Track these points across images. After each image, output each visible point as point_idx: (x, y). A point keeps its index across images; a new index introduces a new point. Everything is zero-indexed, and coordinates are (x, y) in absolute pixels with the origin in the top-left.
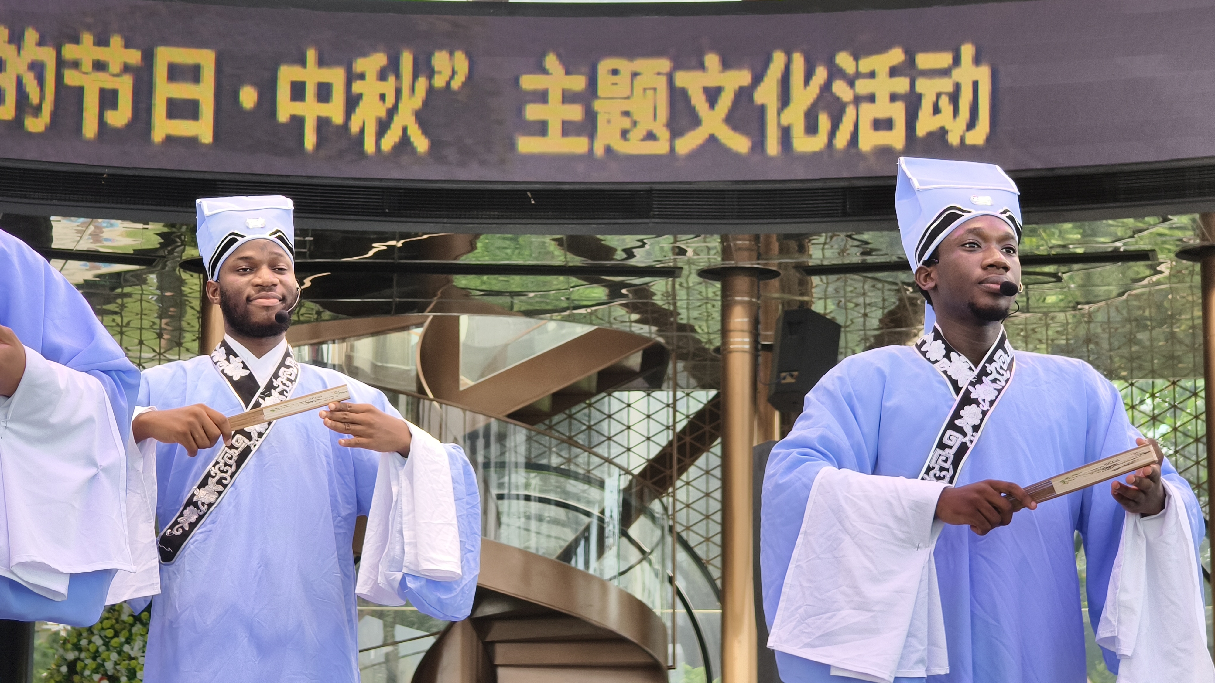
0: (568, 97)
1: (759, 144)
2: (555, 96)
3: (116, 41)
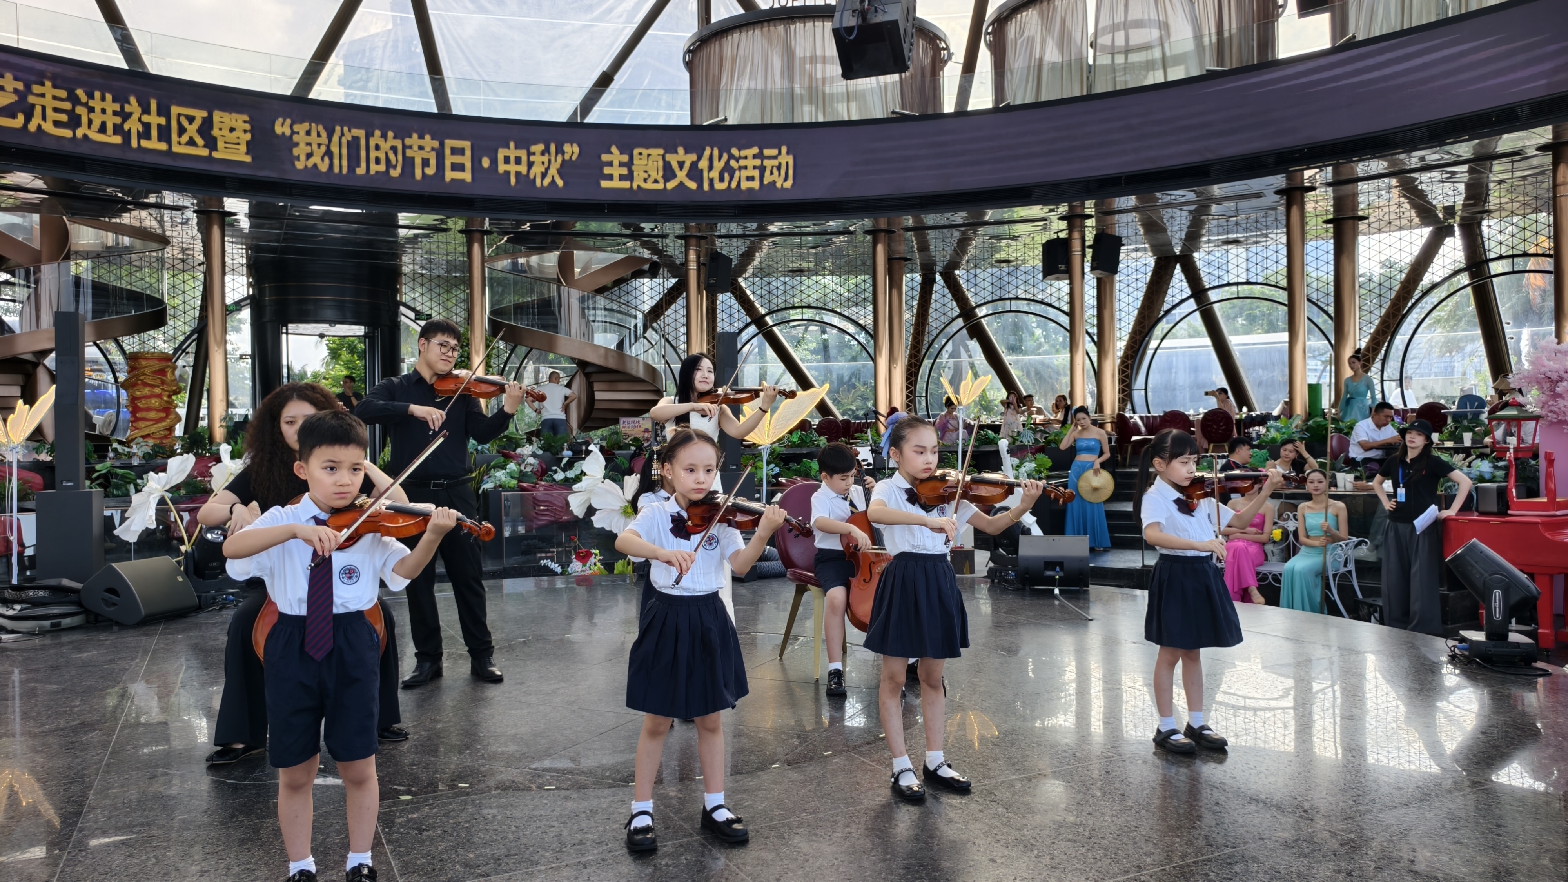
0: (621, 164)
1: (700, 185)
2: (616, 163)
3: (428, 137)
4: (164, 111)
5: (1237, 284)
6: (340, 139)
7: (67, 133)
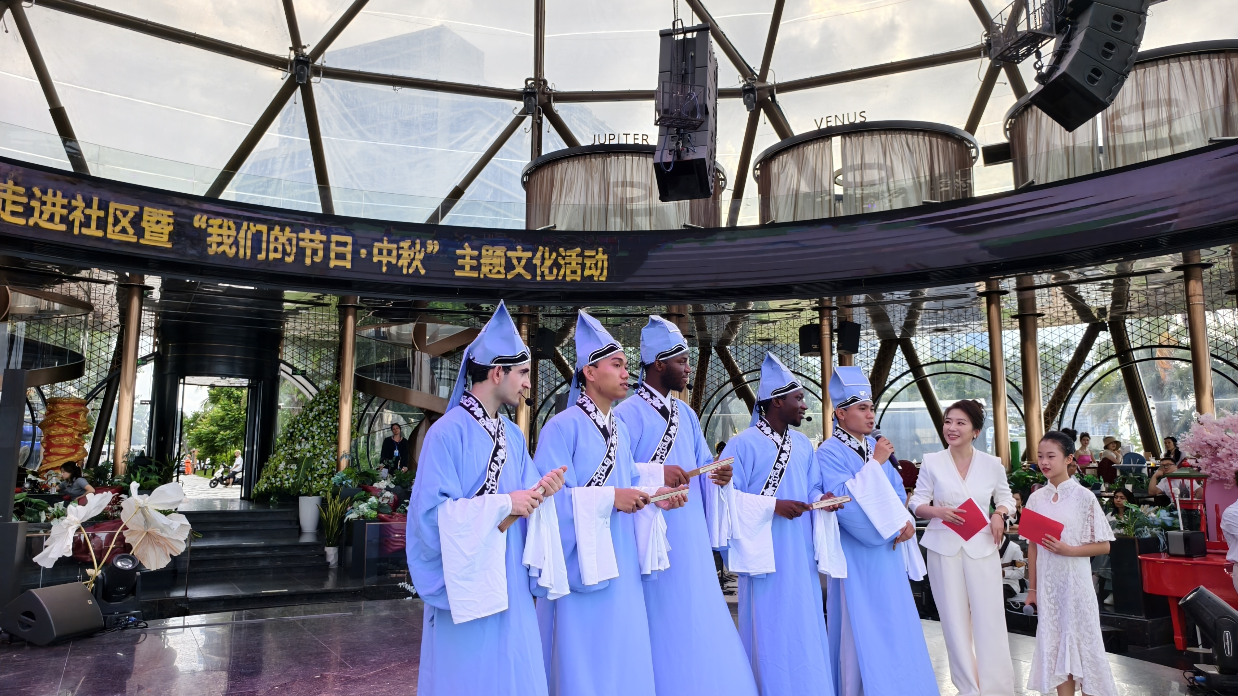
0: (472, 258)
1: (534, 276)
2: (468, 257)
3: (318, 232)
4: (104, 206)
5: (945, 362)
6: (246, 231)
7: (21, 221)
